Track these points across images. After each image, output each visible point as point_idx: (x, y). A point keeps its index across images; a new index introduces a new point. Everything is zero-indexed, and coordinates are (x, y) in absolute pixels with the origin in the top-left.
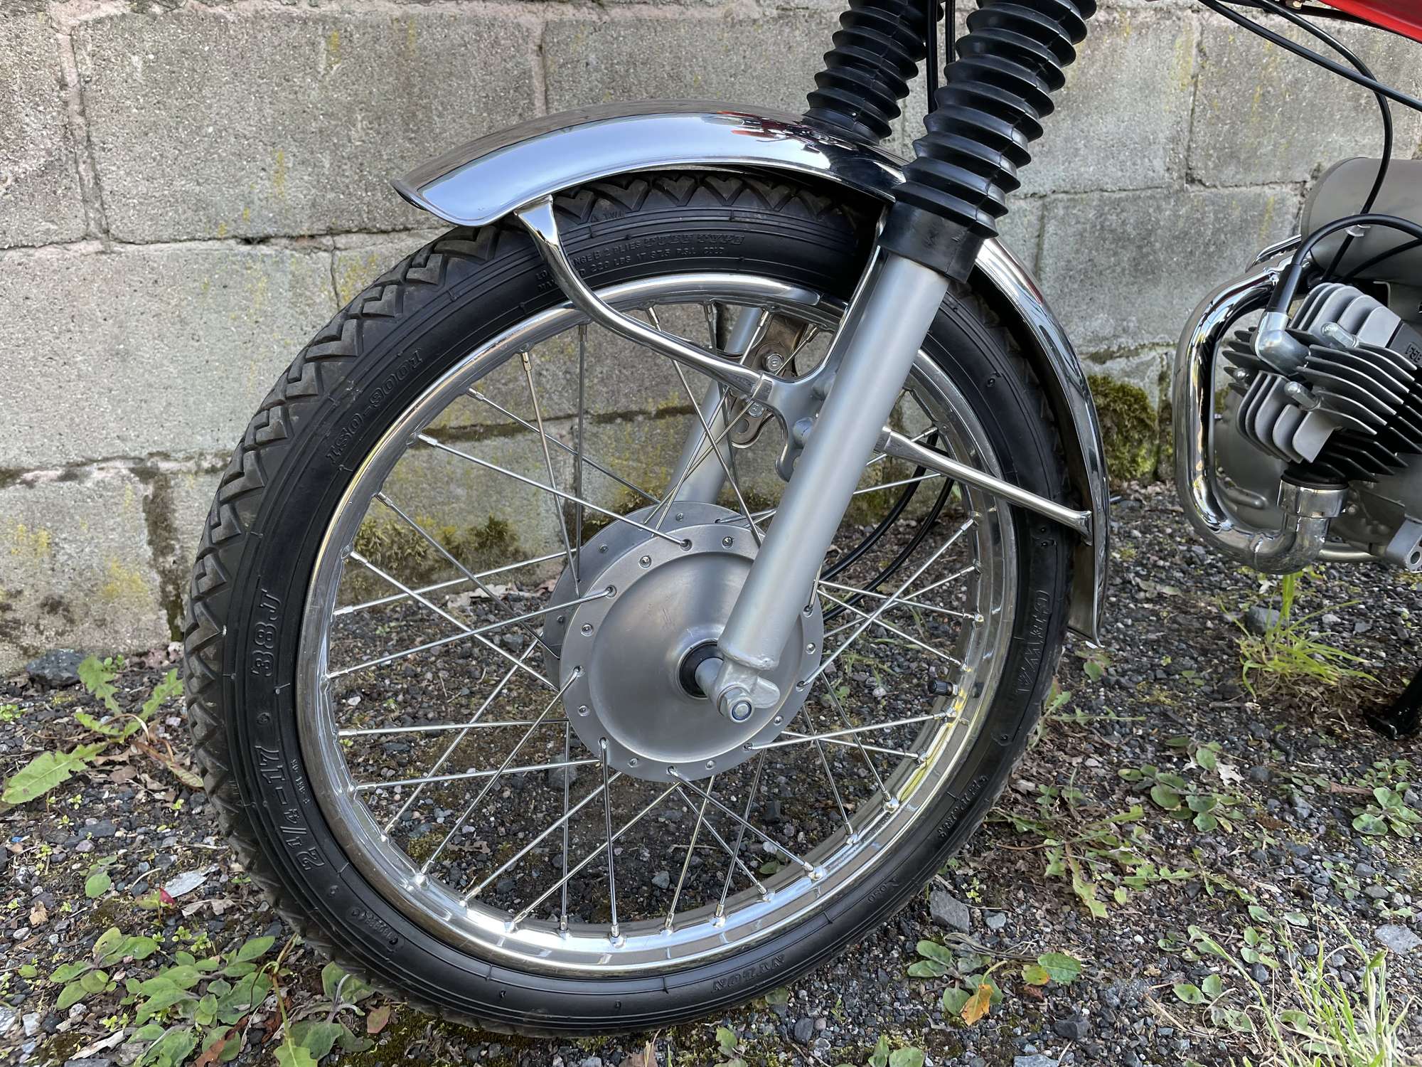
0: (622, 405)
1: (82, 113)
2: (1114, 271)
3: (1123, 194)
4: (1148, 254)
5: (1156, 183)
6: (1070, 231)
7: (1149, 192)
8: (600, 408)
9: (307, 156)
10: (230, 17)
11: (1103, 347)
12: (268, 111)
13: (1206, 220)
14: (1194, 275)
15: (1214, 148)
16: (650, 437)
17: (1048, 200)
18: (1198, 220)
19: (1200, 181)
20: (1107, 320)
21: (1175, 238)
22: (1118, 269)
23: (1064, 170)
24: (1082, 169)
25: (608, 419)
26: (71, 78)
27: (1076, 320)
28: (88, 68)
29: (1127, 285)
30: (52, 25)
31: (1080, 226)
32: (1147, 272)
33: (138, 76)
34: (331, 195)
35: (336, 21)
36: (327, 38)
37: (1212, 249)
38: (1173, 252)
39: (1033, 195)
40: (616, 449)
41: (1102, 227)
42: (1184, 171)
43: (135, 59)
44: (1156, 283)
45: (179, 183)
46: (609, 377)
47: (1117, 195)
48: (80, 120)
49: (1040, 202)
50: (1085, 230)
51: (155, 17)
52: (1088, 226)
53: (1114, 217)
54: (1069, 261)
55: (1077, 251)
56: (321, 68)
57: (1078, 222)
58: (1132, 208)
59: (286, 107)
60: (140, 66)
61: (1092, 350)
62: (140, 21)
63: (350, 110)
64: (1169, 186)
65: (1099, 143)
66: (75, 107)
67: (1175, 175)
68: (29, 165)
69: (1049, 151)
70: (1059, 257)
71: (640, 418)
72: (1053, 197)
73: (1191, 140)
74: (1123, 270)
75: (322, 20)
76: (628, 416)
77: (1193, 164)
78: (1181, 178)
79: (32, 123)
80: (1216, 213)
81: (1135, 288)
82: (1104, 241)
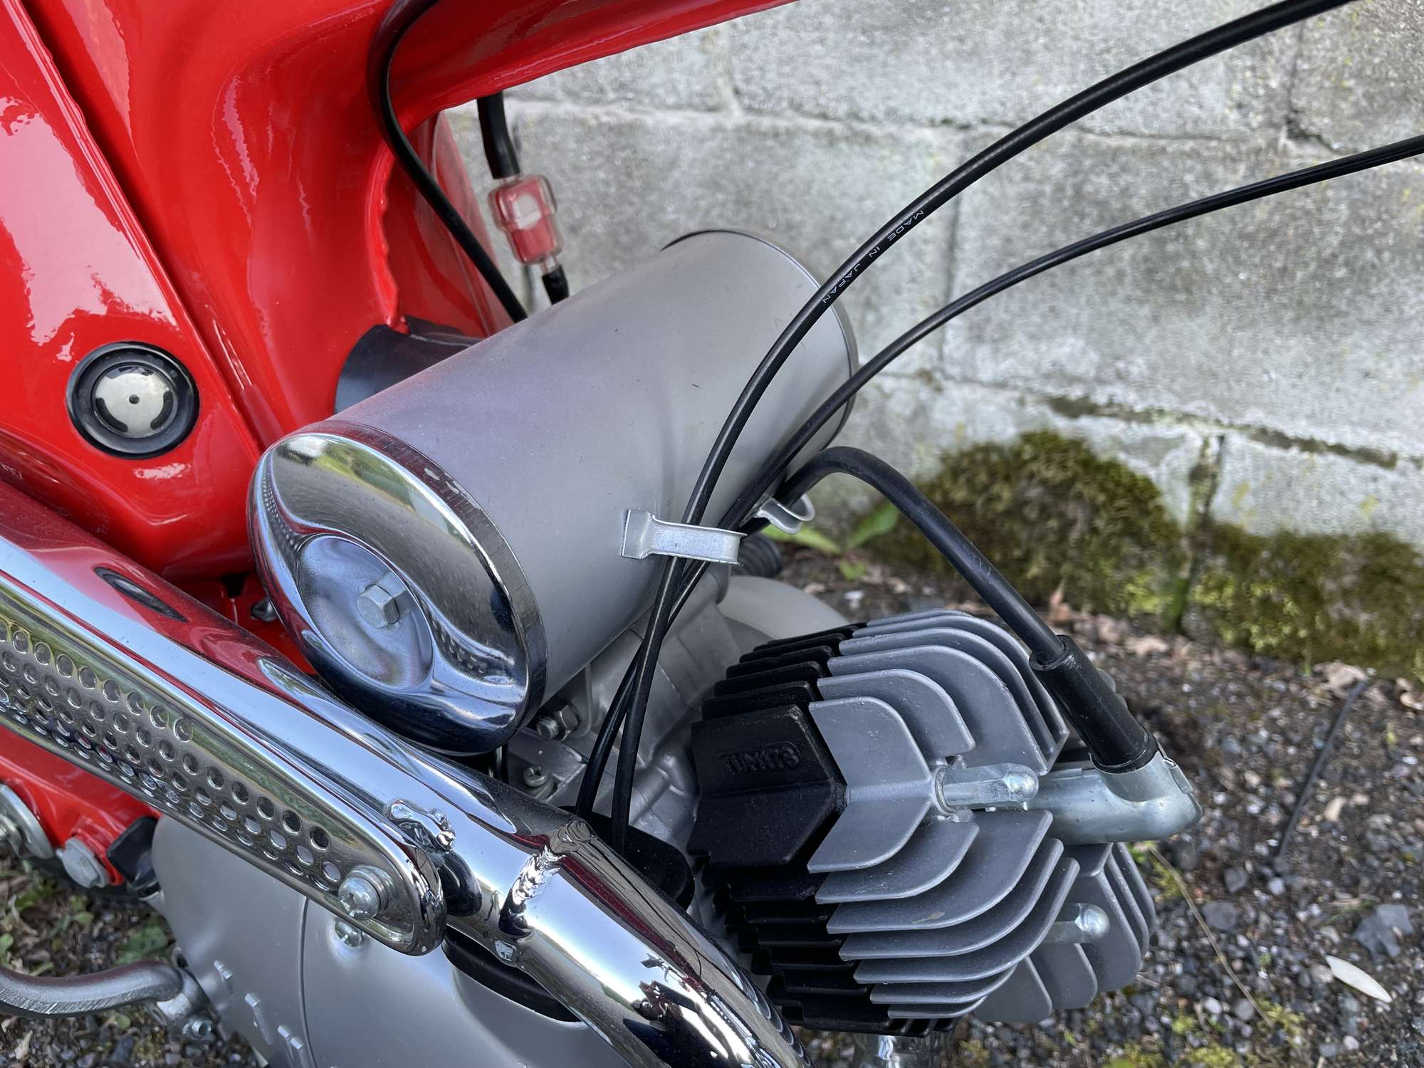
2: (1099, 273)
3: (1129, 142)
4: (1177, 256)
5: (1207, 128)
6: (1012, 191)
7: (1189, 145)
11: (1076, 393)
13: (1327, 216)
14: (1289, 315)
15: (1358, 75)
17: (973, 133)
18: (1307, 213)
19: (1319, 137)
20: (1084, 352)
21: (1243, 236)
22: (1110, 271)
23: (1002, 86)
24: (1040, 88)
27: (1020, 337)
29: (1128, 300)
31: (1032, 187)
32: (1173, 288)
37: (1341, 273)
38: (1238, 262)
39: (946, 122)
41: (1078, 194)
42: (1279, 115)
44: (1192, 309)
47: (1114, 142)
49: (960, 136)
50: (1041, 194)
52: (1048, 189)
53: (1104, 180)
54: (1008, 240)
55: (1026, 226)
57: (1027, 178)
58: (1144, 168)
61: (1053, 390)
64: (1237, 140)
65: (1075, 46)
67: (1256, 120)
69: (973, 53)
70: (989, 231)
72: (983, 129)
73: (1299, 55)
74: (1120, 275)
77: (1301, 103)
78: (1271, 124)
80: (1353, 205)
81: (1146, 311)
82: (1083, 216)
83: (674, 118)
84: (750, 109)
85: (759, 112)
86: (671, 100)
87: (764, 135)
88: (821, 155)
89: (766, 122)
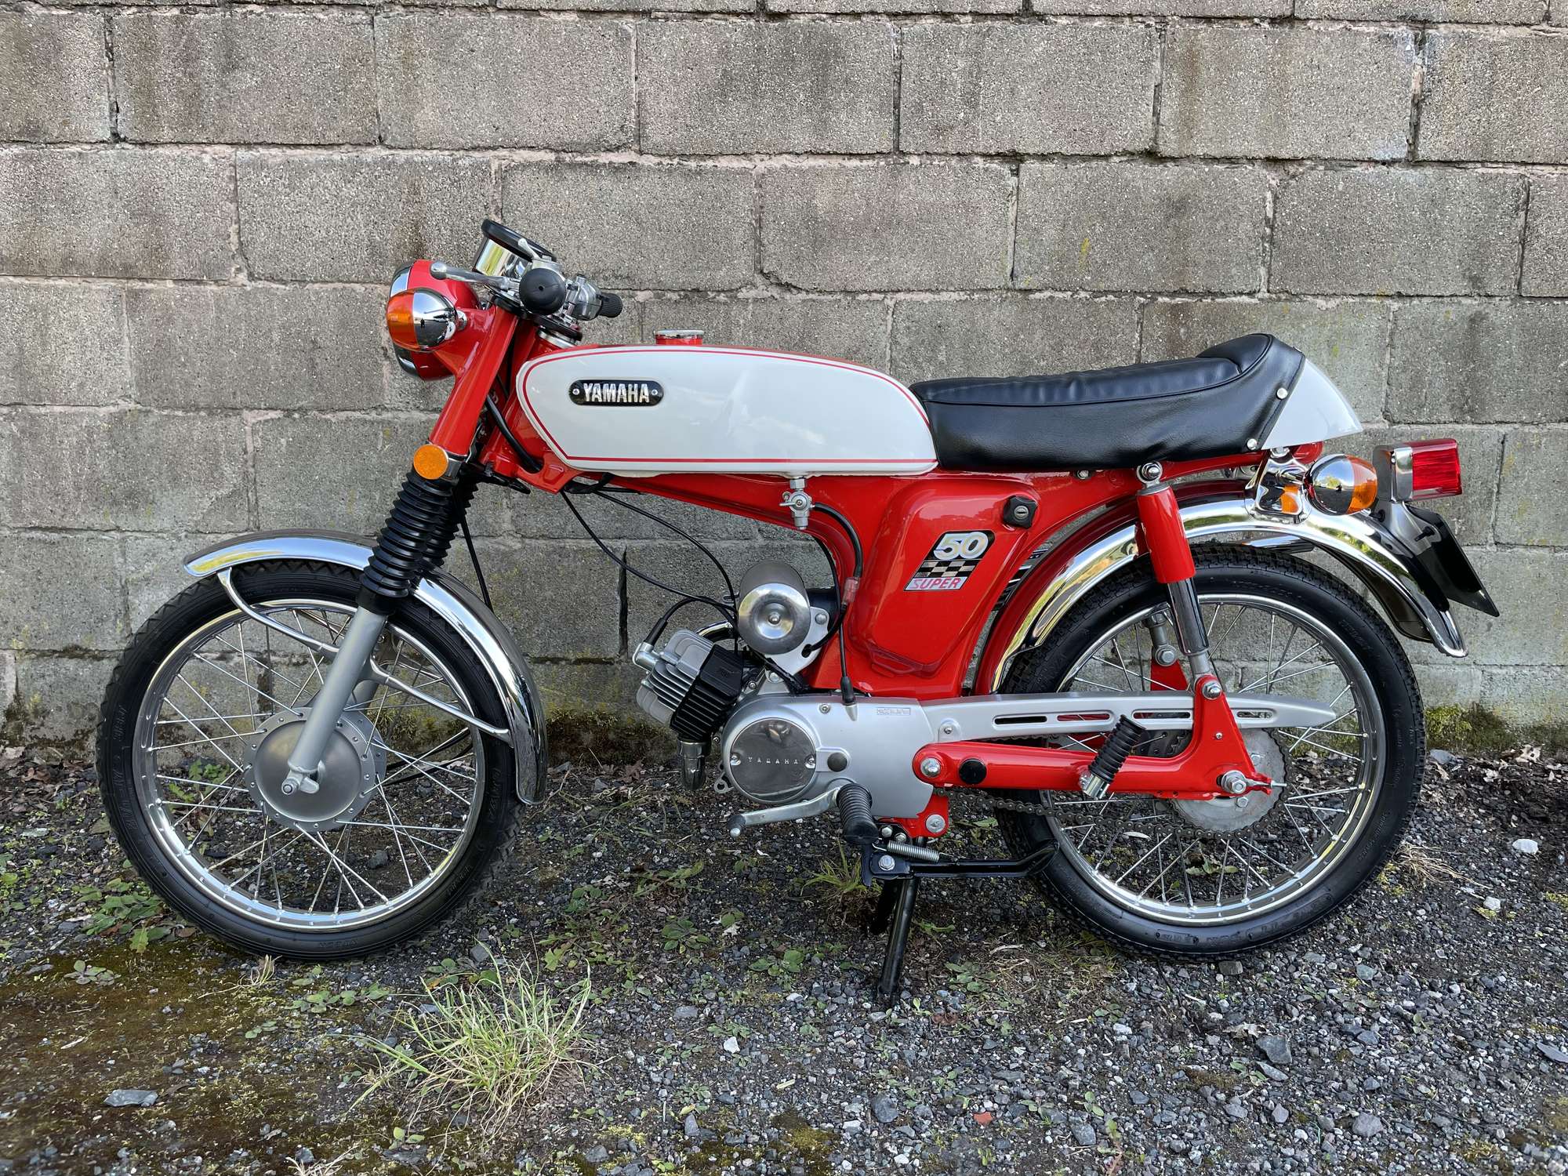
0: (551, 653)
1: (253, 466)
8: (536, 653)
9: (367, 493)
10: (333, 420)
12: (349, 468)
16: (568, 678)
25: (541, 661)
26: (250, 449)
28: (259, 444)
30: (243, 423)
33: (283, 449)
34: (378, 515)
35: (389, 422)
36: (384, 432)
40: (545, 681)
43: (283, 440)
45: (297, 505)
46: (543, 634)
48: (251, 470)
51: (294, 419)
56: (379, 447)
59: (358, 467)
60: (285, 444)
62: (287, 421)
63: (393, 469)
66: (250, 463)
68: (224, 492)
71: (563, 663)
75: (382, 422)
76: (555, 661)
79: (227, 470)
83: (725, 544)
84: (768, 538)
85: (773, 539)
86: (724, 536)
87: (776, 549)
88: (805, 556)
89: (776, 544)
